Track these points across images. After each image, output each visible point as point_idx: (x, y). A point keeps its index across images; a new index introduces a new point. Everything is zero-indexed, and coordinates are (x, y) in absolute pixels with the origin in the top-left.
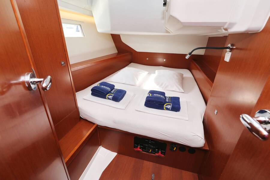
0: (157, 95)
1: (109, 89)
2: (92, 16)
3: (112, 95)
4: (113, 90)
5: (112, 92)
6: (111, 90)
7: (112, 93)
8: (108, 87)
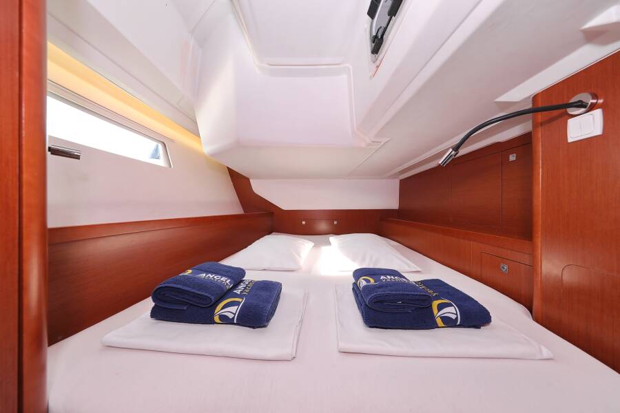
0: (389, 277)
1: (226, 281)
2: (198, 135)
3: (237, 304)
4: (242, 286)
5: (238, 292)
6: (236, 286)
7: (236, 296)
8: (222, 275)
